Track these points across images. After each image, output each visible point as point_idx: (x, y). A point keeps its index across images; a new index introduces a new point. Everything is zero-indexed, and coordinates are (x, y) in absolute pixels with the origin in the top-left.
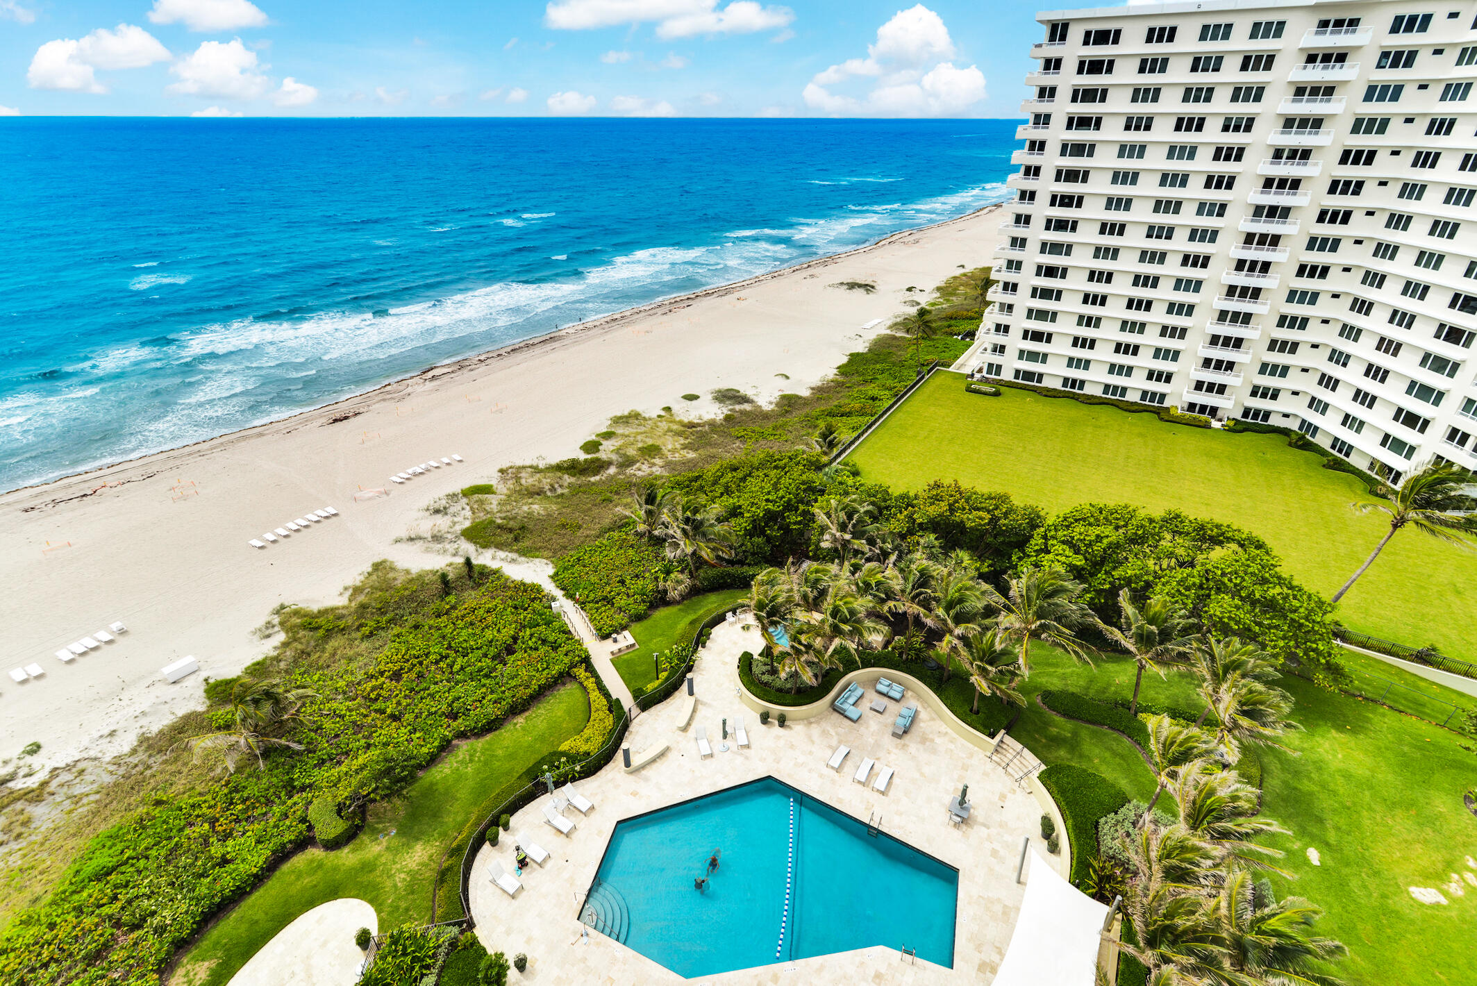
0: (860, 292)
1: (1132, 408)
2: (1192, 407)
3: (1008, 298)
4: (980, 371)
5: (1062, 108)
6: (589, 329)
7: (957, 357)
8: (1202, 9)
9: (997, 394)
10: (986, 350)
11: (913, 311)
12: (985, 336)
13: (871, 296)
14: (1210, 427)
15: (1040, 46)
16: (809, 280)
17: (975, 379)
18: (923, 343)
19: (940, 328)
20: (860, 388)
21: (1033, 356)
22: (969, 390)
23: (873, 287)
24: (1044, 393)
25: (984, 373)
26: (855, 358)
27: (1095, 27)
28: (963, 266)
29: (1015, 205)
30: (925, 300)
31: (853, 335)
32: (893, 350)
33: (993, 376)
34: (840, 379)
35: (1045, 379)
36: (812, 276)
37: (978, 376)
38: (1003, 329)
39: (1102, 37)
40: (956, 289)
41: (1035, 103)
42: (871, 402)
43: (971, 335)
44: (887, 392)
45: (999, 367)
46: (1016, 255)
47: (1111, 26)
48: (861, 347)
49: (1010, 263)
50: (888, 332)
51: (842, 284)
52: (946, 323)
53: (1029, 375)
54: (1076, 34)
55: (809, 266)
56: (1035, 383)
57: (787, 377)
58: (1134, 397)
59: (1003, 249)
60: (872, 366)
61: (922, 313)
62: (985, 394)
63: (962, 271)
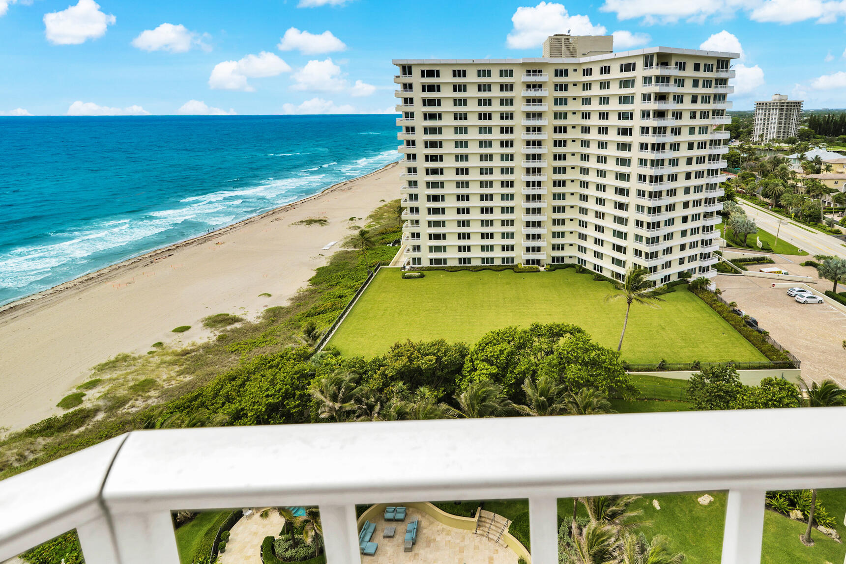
0: (316, 226)
1: (499, 269)
2: (528, 262)
3: (415, 217)
4: (408, 264)
5: (419, 109)
6: (60, 292)
7: (392, 258)
8: (475, 63)
9: (422, 276)
10: (409, 250)
11: (356, 233)
12: (407, 242)
13: (325, 227)
14: (539, 271)
15: (398, 77)
16: (276, 222)
17: (406, 270)
18: (368, 253)
19: (377, 241)
20: (329, 291)
21: (438, 249)
22: (404, 277)
23: (325, 221)
24: (450, 270)
25: (411, 265)
26: (321, 271)
27: (426, 69)
28: (383, 201)
29: (405, 162)
30: (363, 225)
31: (317, 255)
32: (349, 260)
33: (417, 266)
34: (313, 288)
35: (448, 261)
36: (277, 219)
37: (408, 267)
38: (415, 235)
39: (430, 74)
40: (382, 215)
41: (403, 107)
42: (339, 299)
43: (398, 242)
44: (349, 290)
45: (419, 259)
46: (413, 191)
47: (435, 68)
48: (324, 263)
49: (411, 196)
50: (343, 249)
51: (302, 222)
52: (380, 237)
53: (438, 261)
54: (416, 72)
55: (274, 213)
56: (443, 265)
57: (269, 295)
58: (498, 262)
59: (405, 188)
60: (335, 274)
61: (363, 233)
62: (415, 278)
63: (384, 203)
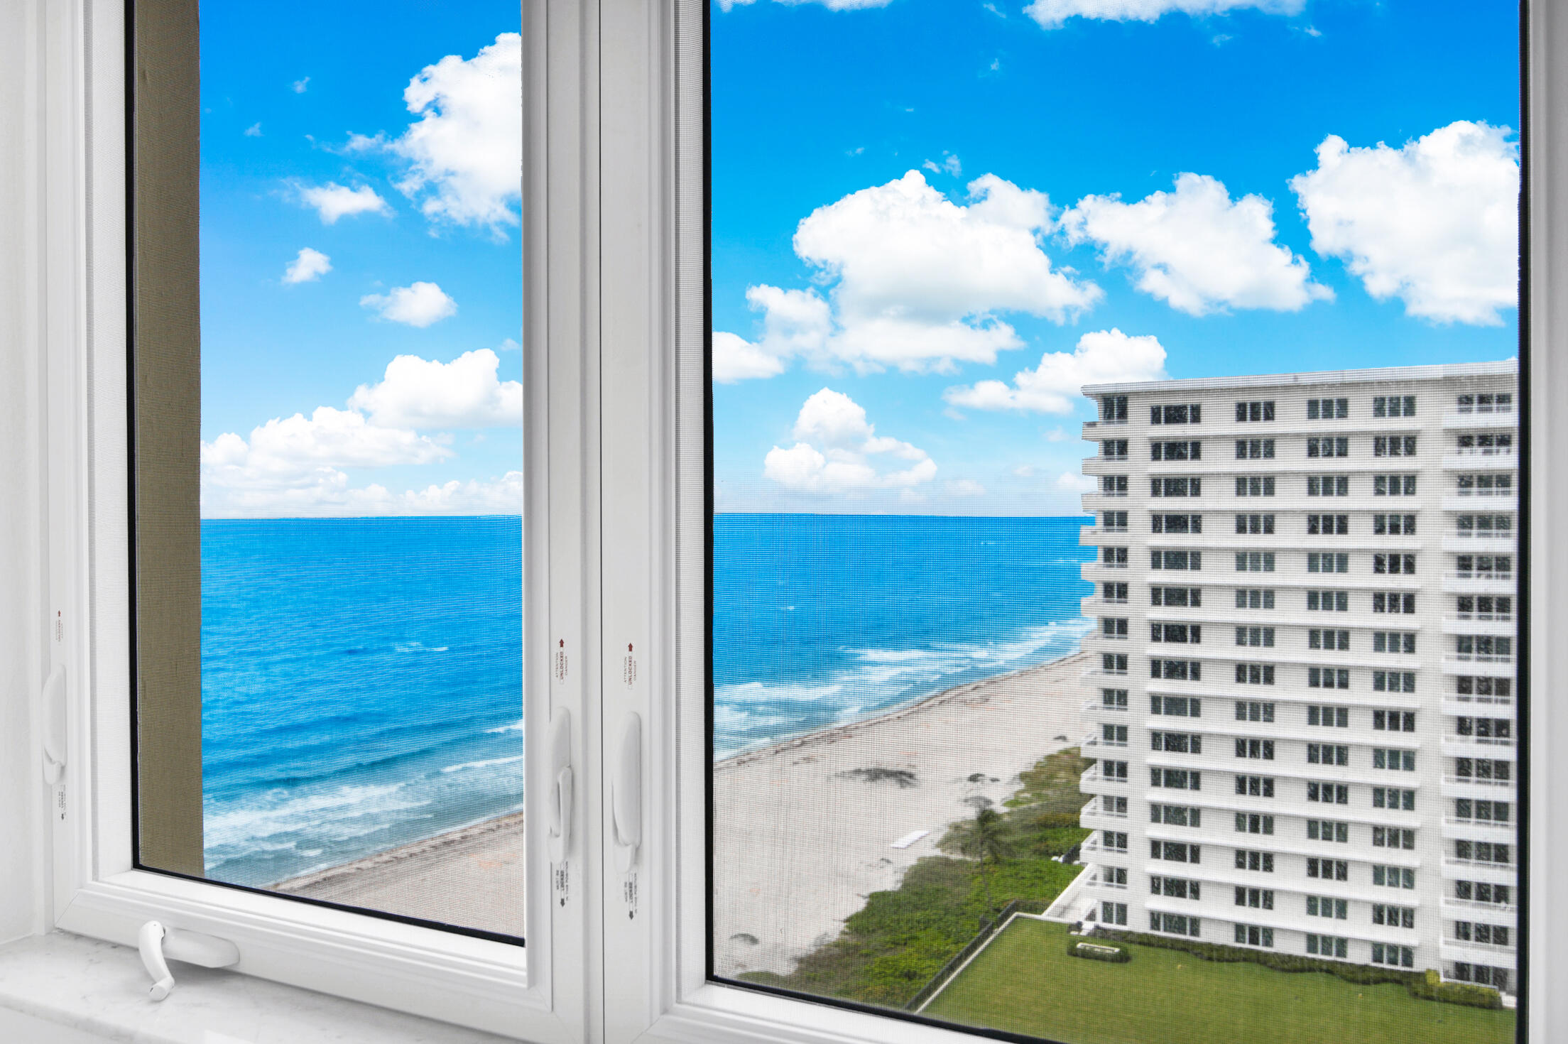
0: (889, 788)
1: (1359, 976)
2: (1461, 969)
3: (1116, 789)
4: (1091, 917)
6: (400, 860)
7: (1055, 894)
9: (1123, 958)
10: (1094, 878)
11: (971, 813)
13: (908, 791)
14: (1501, 1008)
16: (804, 767)
17: (1084, 933)
18: (998, 872)
19: (1021, 844)
20: (888, 956)
21: (1176, 888)
22: (1073, 952)
23: (911, 776)
24: (1207, 953)
25: (1099, 921)
26: (878, 901)
28: (1062, 738)
29: (1098, 640)
30: (999, 797)
31: (875, 861)
32: (948, 884)
33: (1114, 926)
34: (852, 941)
35: (1203, 928)
36: (808, 760)
37: (1088, 926)
38: (1117, 840)
40: (1051, 777)
42: (904, 981)
43: (1074, 853)
44: (933, 963)
45: (1123, 909)
46: (1115, 717)
48: (889, 881)
49: (1108, 731)
50: (938, 852)
51: (858, 772)
52: (1037, 835)
53: (1176, 922)
55: (803, 743)
56: (1188, 937)
57: (754, 940)
58: (1358, 956)
59: (1094, 708)
60: (907, 915)
61: (986, 817)
62: (1102, 958)
63: (1061, 746)
